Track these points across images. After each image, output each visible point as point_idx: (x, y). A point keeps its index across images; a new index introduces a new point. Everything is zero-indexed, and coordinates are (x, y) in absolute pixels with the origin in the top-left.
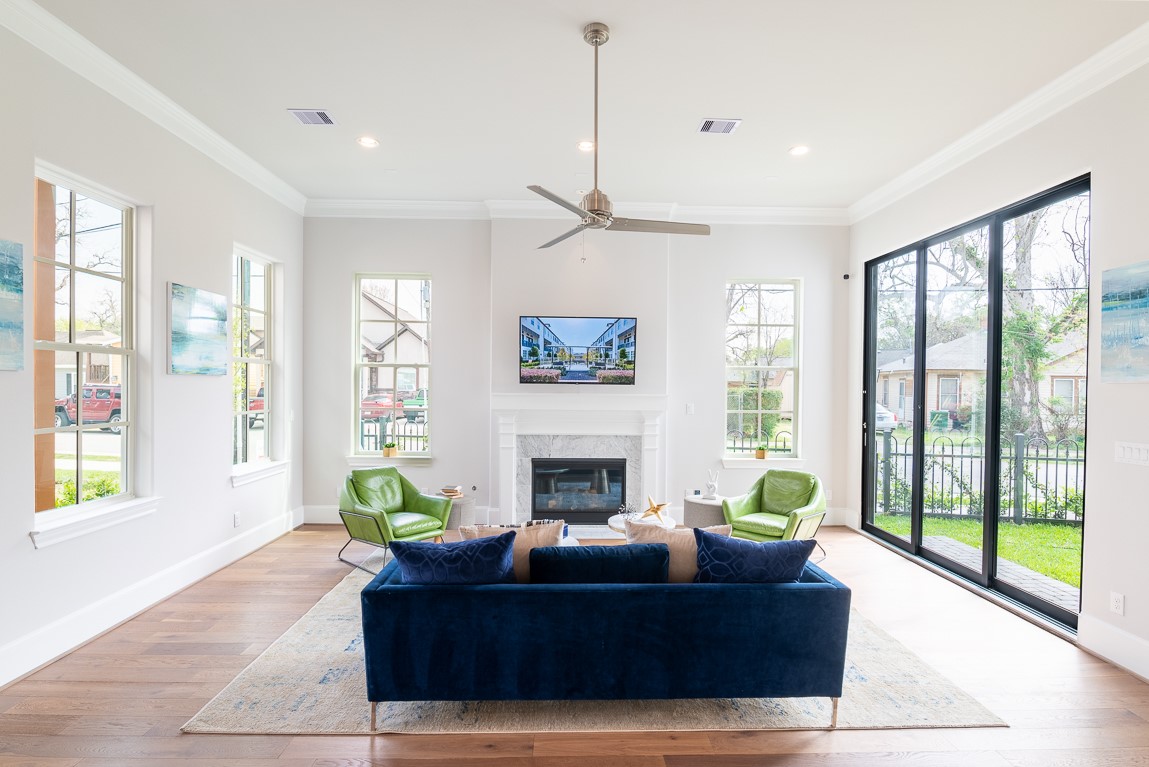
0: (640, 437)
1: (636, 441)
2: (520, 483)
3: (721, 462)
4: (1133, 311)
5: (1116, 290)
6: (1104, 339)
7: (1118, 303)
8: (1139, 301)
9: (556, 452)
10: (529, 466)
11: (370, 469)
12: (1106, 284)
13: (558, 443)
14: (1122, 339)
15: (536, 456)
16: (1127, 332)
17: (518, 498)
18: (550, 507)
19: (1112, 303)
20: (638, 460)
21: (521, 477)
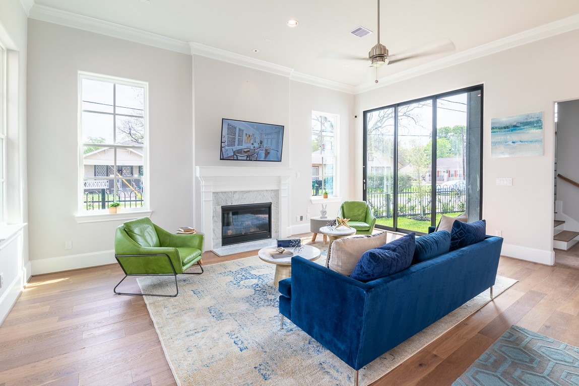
0: (278, 190)
1: (277, 192)
2: (215, 221)
3: (311, 201)
4: (504, 133)
5: (497, 126)
6: (492, 143)
7: (498, 130)
8: (507, 129)
9: (236, 201)
10: (220, 211)
11: (134, 220)
12: (492, 123)
13: (236, 196)
14: (500, 143)
15: (224, 204)
16: (502, 140)
17: (214, 231)
18: (229, 234)
19: (495, 130)
20: (277, 203)
21: (215, 218)
